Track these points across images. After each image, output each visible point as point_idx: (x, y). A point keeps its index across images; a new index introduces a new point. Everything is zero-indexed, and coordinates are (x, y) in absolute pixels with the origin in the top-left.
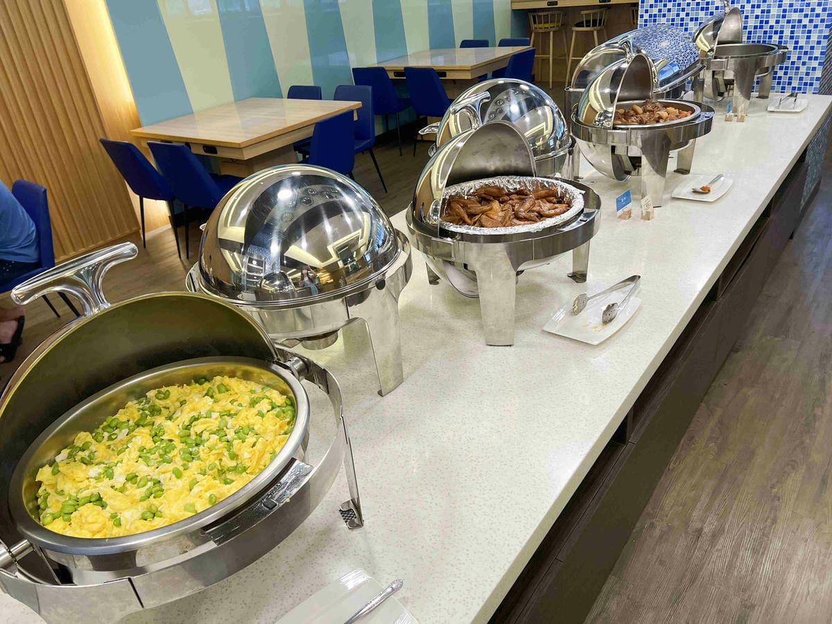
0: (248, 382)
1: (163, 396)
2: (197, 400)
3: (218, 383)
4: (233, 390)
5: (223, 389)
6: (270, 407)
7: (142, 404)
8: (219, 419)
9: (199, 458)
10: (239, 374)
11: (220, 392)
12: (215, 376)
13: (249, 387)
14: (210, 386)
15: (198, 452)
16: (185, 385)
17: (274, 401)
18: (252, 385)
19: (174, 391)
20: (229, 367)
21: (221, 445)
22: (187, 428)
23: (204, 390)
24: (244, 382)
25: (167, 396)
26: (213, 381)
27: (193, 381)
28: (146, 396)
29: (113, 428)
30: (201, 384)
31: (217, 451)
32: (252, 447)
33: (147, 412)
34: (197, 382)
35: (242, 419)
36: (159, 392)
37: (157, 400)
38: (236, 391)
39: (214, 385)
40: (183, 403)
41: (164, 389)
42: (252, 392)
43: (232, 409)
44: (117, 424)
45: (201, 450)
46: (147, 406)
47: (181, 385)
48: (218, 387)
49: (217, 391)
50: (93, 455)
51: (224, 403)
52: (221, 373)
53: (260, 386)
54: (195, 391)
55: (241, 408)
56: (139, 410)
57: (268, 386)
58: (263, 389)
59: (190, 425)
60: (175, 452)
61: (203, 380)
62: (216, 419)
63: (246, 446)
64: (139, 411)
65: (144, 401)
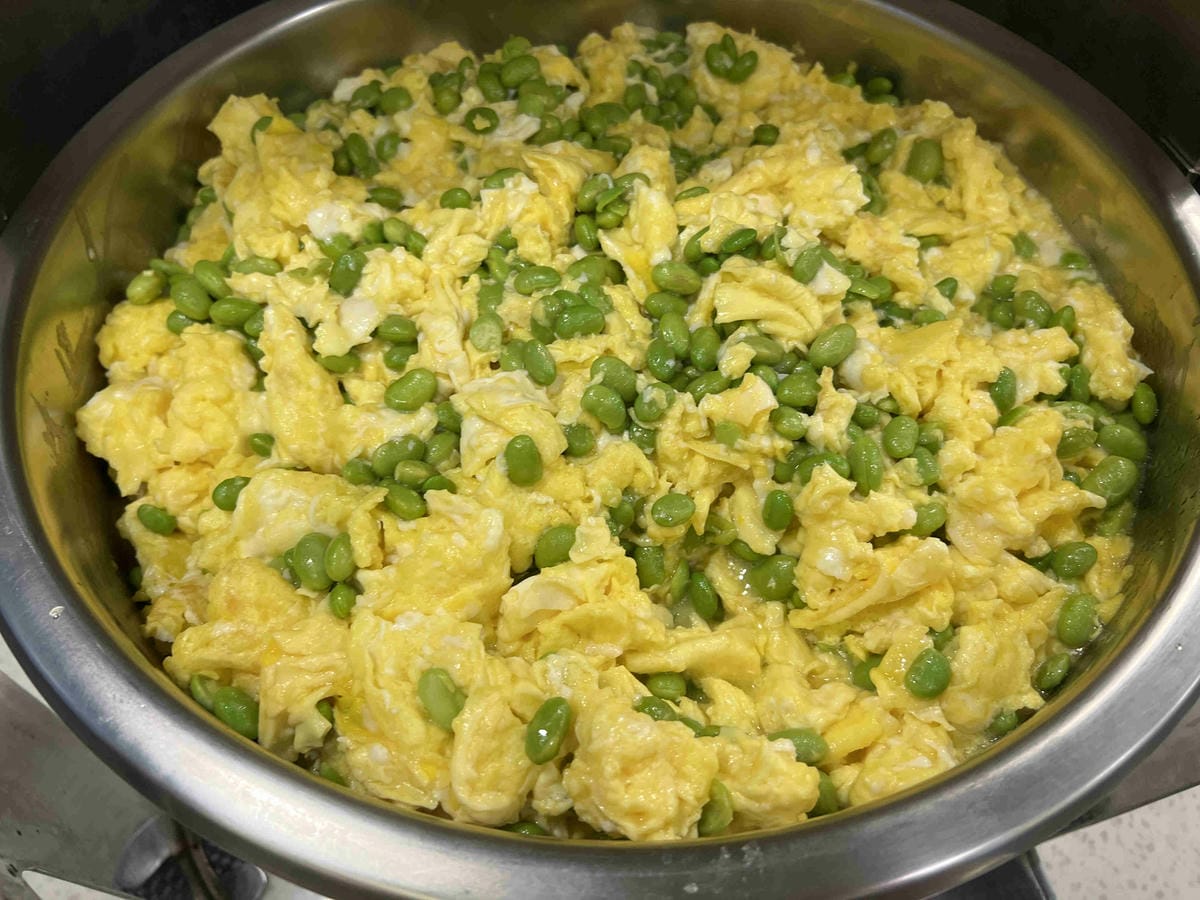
0: (1032, 194)
1: (729, 63)
2: (813, 157)
3: (924, 130)
4: (961, 194)
5: (928, 166)
6: (1058, 384)
7: (660, 53)
8: (836, 307)
9: (649, 443)
10: (1019, 137)
11: (911, 170)
12: (936, 97)
13: (1025, 218)
14: (892, 122)
15: (662, 416)
16: (819, 67)
17: (1088, 358)
18: (1038, 218)
19: (775, 67)
20: (1002, 87)
21: (764, 442)
22: (702, 262)
23: (864, 128)
24: (1018, 184)
25: (739, 71)
26: (916, 111)
27: (852, 67)
28: (685, 33)
29: (505, 88)
30: (871, 96)
31: (734, 458)
32: (876, 542)
33: (651, 91)
34: (863, 78)
35: (917, 370)
36: (726, 45)
37: (703, 70)
38: (970, 203)
39: (907, 128)
40: (766, 136)
41: (747, 42)
42: (1023, 245)
43: (910, 287)
44: (526, 80)
45: (676, 412)
46: (668, 69)
47: (806, 59)
48: (919, 146)
49: (903, 157)
50: (394, 147)
51: (896, 238)
52: (960, 98)
53: (1065, 239)
54: (838, 112)
55: (943, 304)
56: (636, 67)
57: (1096, 259)
58: (1068, 259)
59: (718, 257)
60: (586, 349)
61: (887, 84)
62: (824, 299)
63: (855, 522)
64: (631, 74)
65: (672, 47)
